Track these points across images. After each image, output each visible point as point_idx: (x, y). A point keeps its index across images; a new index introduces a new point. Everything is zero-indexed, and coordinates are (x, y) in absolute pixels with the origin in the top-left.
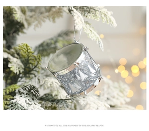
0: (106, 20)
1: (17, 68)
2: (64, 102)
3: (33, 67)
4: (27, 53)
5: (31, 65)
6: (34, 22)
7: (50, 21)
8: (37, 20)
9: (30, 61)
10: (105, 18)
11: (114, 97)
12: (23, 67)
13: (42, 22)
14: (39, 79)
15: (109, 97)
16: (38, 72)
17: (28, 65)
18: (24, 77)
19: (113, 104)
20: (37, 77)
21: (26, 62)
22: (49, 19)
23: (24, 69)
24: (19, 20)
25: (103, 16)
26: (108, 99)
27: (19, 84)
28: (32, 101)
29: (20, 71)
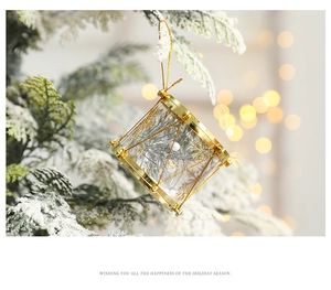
0: (224, 36)
1: (23, 130)
2: (125, 208)
3: (58, 127)
4: (45, 97)
5: (53, 124)
6: (59, 27)
7: (96, 27)
8: (66, 22)
9: (51, 115)
10: (222, 32)
11: (226, 192)
12: (35, 125)
13: (78, 28)
14: (69, 153)
15: (216, 190)
16: (68, 137)
17: (47, 124)
18: (39, 146)
19: (225, 208)
20: (66, 148)
21: (42, 116)
22: (94, 23)
23: (39, 131)
24: (28, 24)
25: (218, 27)
26: (214, 195)
27: (25, 161)
28: (58, 208)
29: (28, 136)
